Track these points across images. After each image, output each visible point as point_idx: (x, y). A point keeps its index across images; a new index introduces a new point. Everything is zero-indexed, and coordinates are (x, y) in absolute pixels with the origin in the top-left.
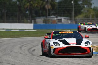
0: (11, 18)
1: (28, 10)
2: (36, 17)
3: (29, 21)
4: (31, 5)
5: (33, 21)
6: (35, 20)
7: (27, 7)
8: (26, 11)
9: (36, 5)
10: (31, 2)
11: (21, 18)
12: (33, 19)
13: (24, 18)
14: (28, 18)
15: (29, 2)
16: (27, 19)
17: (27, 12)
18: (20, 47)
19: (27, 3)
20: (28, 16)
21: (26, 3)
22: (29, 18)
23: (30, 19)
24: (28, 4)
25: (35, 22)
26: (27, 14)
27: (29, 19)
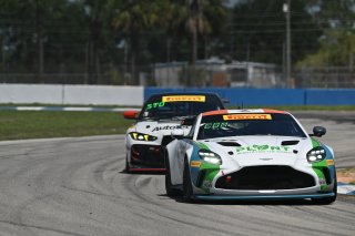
0: (63, 66)
1: (124, 36)
2: (154, 61)
3: (128, 75)
4: (136, 17)
5: (142, 77)
6: (150, 71)
7: (121, 27)
8: (118, 41)
9: (154, 17)
10: (137, 8)
11: (98, 65)
12: (143, 70)
13: (111, 65)
14: (125, 67)
15: (129, 7)
16: (121, 71)
17: (122, 45)
18: (97, 172)
19: (122, 10)
20: (126, 59)
21: (118, 11)
22: (129, 64)
23: (133, 67)
24: (126, 14)
25: (151, 82)
26: (123, 49)
27: (129, 71)
